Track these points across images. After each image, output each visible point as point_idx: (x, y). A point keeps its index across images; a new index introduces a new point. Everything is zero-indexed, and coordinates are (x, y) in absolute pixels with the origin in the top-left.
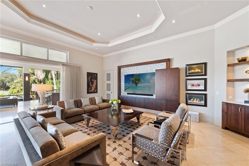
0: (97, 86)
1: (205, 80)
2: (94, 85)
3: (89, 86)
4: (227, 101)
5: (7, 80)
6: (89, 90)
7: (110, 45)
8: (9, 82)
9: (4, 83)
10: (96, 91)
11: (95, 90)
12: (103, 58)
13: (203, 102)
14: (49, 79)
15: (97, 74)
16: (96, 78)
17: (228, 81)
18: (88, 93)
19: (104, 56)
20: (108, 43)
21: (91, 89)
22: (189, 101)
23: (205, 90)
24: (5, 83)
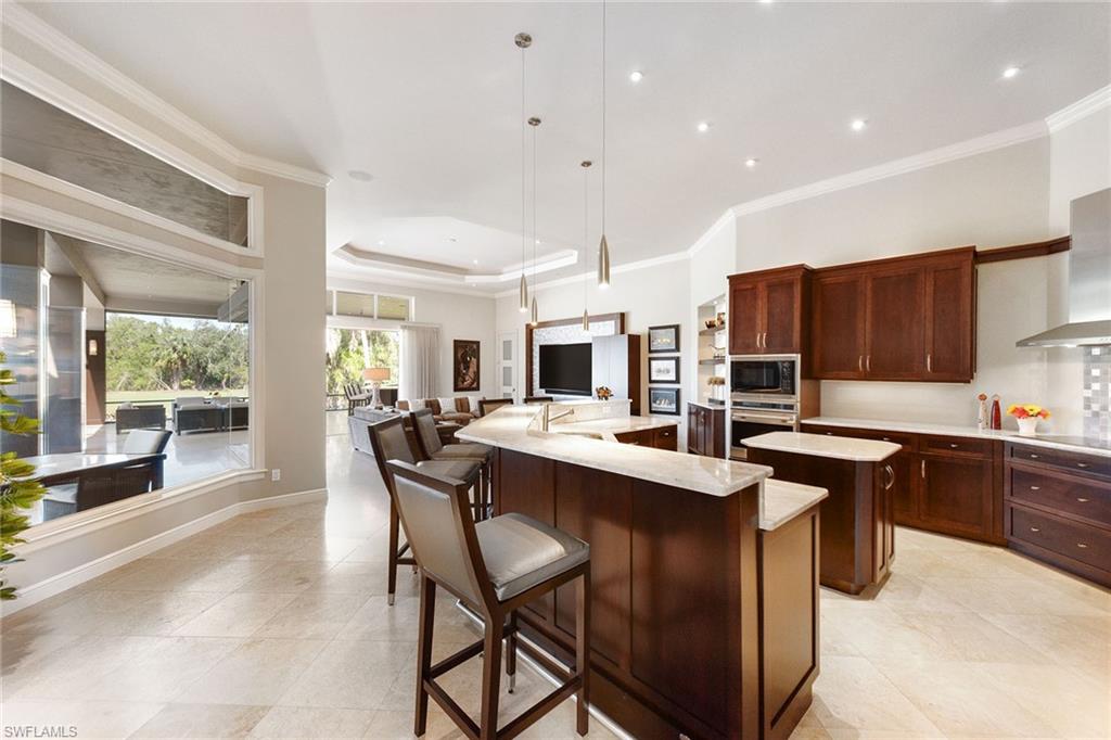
0: (477, 374)
1: (677, 360)
2: (472, 369)
3: (458, 375)
4: (699, 401)
5: (208, 355)
6: (460, 383)
7: (503, 278)
8: (215, 361)
9: (199, 366)
10: (475, 385)
11: (473, 383)
12: (494, 300)
13: (673, 408)
14: (351, 353)
15: (478, 343)
16: (477, 354)
17: (700, 363)
18: (456, 389)
19: (497, 296)
20: (500, 274)
21: (464, 380)
22: (654, 405)
23: (677, 381)
24: (204, 364)
